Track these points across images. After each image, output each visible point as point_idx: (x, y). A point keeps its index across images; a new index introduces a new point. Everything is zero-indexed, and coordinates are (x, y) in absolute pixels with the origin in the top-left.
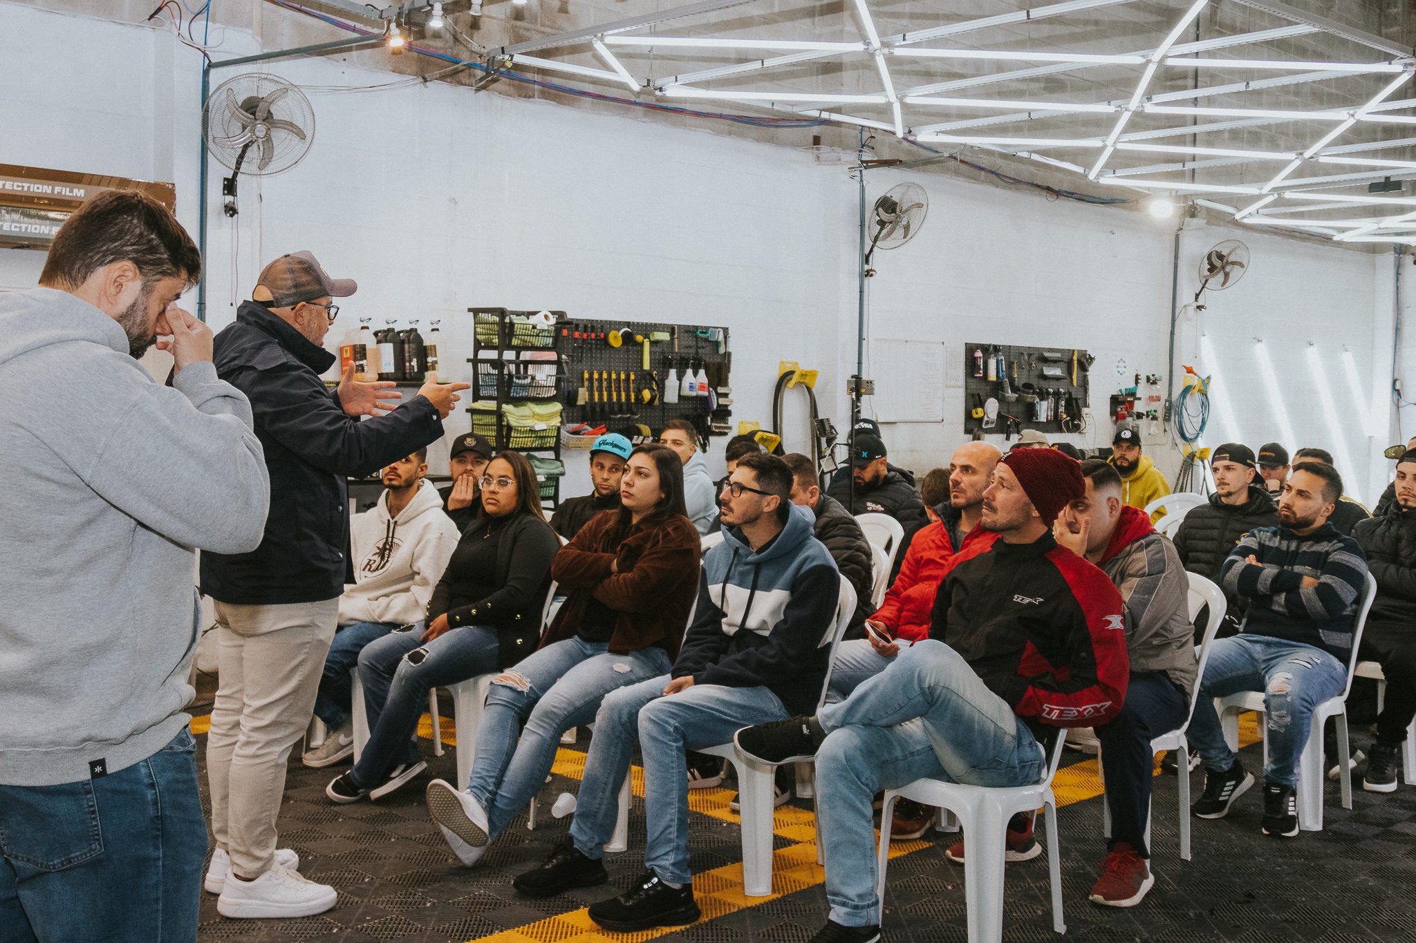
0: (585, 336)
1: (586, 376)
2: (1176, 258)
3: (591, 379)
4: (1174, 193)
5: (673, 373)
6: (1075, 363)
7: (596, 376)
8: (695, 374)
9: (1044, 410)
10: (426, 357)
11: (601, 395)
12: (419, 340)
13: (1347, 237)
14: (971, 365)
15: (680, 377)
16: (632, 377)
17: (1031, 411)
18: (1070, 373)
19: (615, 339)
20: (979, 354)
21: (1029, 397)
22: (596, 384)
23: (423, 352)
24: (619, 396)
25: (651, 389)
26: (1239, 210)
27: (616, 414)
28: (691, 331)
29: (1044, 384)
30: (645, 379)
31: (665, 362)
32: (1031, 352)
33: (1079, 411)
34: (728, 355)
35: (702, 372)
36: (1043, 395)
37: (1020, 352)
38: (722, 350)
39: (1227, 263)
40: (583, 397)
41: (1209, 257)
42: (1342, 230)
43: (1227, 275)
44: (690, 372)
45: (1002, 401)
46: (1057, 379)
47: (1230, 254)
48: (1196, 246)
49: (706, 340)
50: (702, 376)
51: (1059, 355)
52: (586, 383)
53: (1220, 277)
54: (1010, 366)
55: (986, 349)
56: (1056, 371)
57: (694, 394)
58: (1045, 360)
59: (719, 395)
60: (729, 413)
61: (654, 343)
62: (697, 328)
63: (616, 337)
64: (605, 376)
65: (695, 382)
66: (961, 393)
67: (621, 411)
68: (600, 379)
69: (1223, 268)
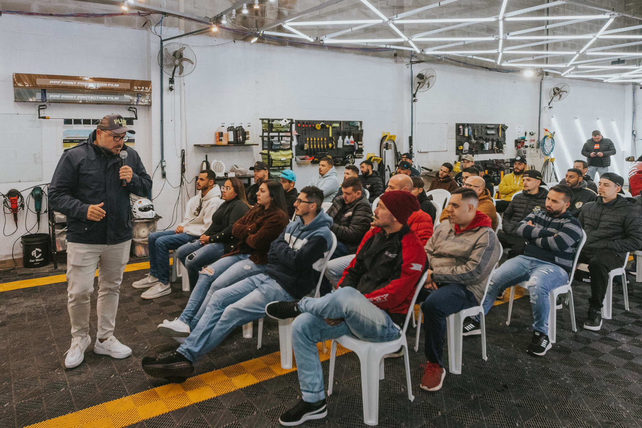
0: (307, 126)
1: (308, 139)
2: (541, 90)
3: (310, 140)
4: (532, 68)
5: (340, 137)
6: (500, 129)
7: (311, 139)
8: (349, 138)
9: (487, 146)
10: (246, 135)
11: (313, 146)
12: (243, 130)
13: (609, 81)
14: (458, 131)
15: (343, 139)
16: (325, 139)
17: (482, 146)
18: (498, 133)
19: (318, 127)
20: (461, 127)
21: (481, 142)
22: (311, 142)
23: (245, 134)
24: (320, 146)
25: (332, 143)
26: (562, 72)
27: (319, 152)
28: (348, 123)
29: (488, 137)
30: (330, 140)
31: (338, 133)
32: (482, 125)
33: (502, 146)
34: (362, 131)
35: (352, 137)
36: (487, 140)
37: (477, 126)
38: (360, 129)
39: (561, 91)
40: (306, 146)
41: (554, 90)
42: (607, 78)
43: (561, 96)
44: (347, 137)
45: (470, 143)
46: (493, 135)
47: (561, 88)
48: (548, 85)
49: (354, 126)
50: (352, 138)
51: (493, 126)
52: (308, 142)
53: (558, 97)
54: (474, 131)
55: (463, 125)
56: (493, 132)
57: (348, 144)
58: (488, 128)
59: (359, 145)
60: (362, 151)
61: (333, 128)
62: (350, 122)
63: (318, 126)
64: (315, 139)
65: (349, 140)
66: (454, 141)
67: (321, 151)
68: (313, 141)
69: (559, 93)
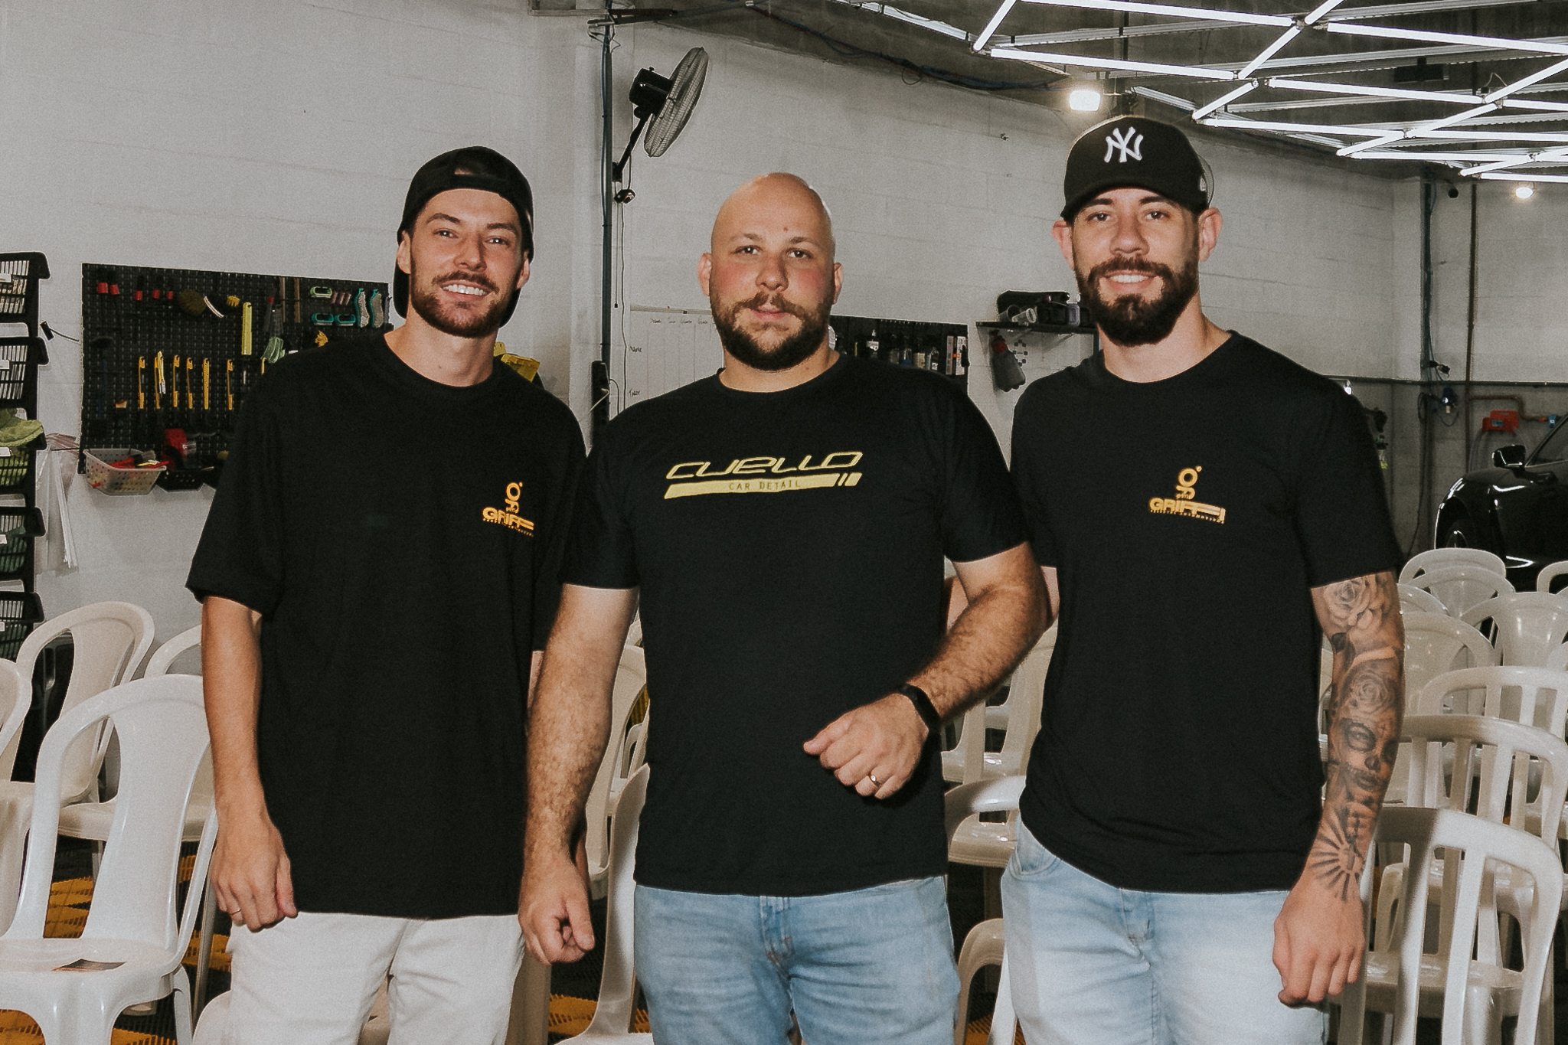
0: (140, 295)
3: (150, 370)
4: (1103, 75)
7: (159, 364)
11: (168, 399)
13: (1356, 152)
22: (158, 378)
24: (198, 399)
26: (1199, 106)
42: (1350, 141)
52: (142, 378)
67: (201, 426)
68: (167, 370)
